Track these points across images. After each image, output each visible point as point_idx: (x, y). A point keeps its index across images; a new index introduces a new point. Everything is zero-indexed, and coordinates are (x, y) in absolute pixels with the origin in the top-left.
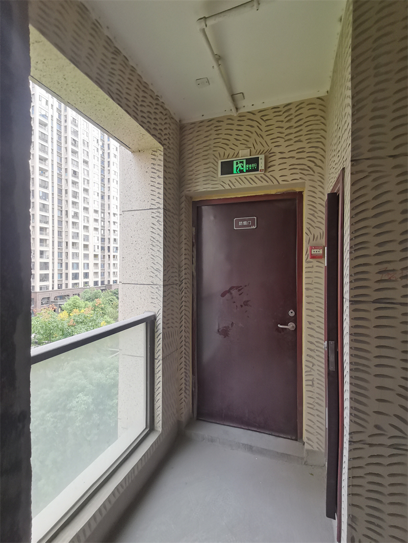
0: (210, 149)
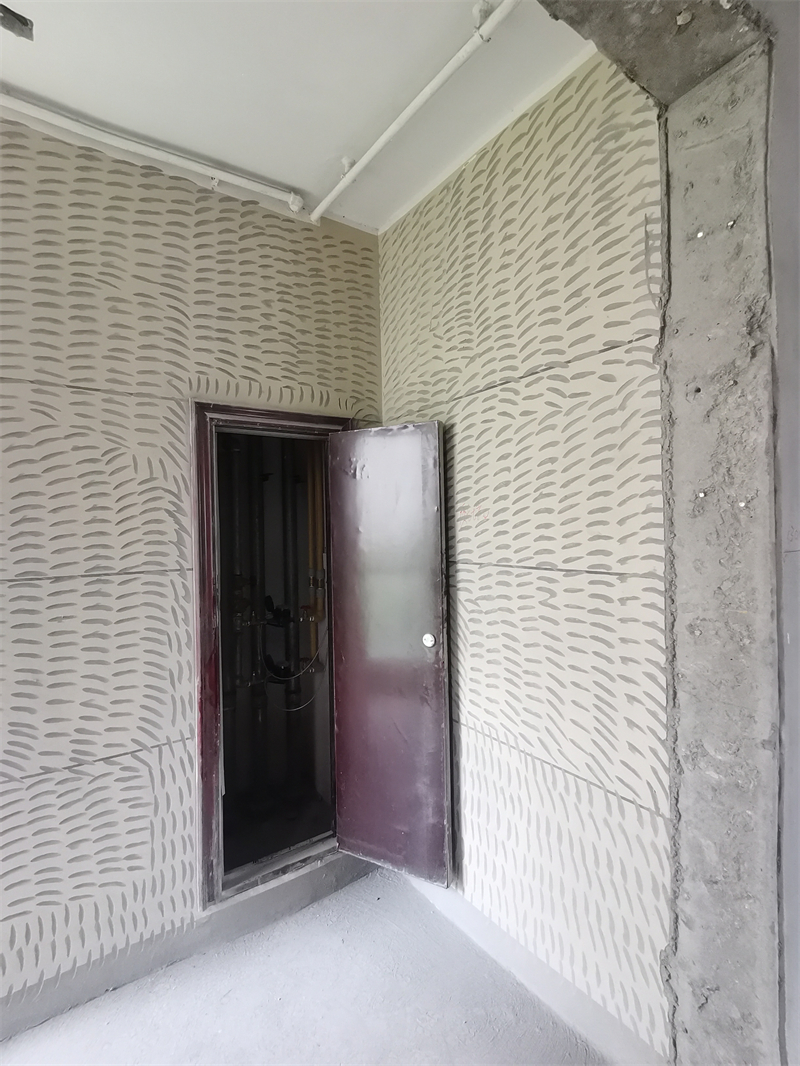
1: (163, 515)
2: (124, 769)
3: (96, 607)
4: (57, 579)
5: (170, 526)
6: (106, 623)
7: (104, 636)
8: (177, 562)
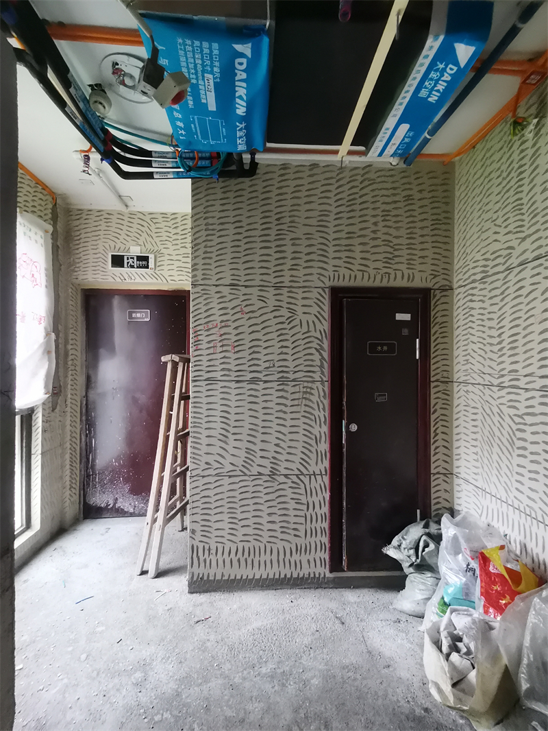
0: (100, 239)
1: (313, 351)
2: (293, 482)
3: (282, 397)
4: (266, 382)
5: (317, 357)
6: (286, 406)
7: (285, 413)
8: (320, 377)
